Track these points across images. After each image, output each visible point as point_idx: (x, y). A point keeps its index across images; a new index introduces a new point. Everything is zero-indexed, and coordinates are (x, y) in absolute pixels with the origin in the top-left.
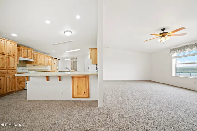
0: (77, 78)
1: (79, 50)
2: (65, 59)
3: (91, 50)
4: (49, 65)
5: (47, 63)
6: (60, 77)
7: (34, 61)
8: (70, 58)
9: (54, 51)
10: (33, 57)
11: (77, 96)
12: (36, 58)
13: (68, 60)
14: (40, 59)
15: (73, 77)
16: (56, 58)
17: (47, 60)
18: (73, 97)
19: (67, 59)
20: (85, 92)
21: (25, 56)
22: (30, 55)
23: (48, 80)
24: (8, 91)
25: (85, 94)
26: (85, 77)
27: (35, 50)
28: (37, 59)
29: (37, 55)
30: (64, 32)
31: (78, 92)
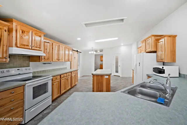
2: (90, 52)
4: (69, 60)
5: (67, 58)
7: (44, 55)
9: (79, 39)
10: (42, 48)
12: (48, 50)
13: (93, 53)
14: (55, 52)
16: (77, 51)
17: (67, 52)
21: (24, 45)
22: (38, 44)
28: (51, 52)
29: (51, 44)
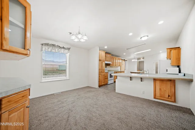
0: (160, 81)
1: (150, 50)
2: (133, 60)
3: (168, 50)
5: (119, 64)
6: (141, 78)
7: (111, 63)
8: (137, 59)
9: (125, 54)
11: (159, 98)
12: (112, 61)
15: (155, 80)
16: (124, 60)
18: (155, 98)
19: (134, 60)
20: (170, 95)
22: (110, 59)
23: (131, 80)
24: (102, 84)
25: (170, 97)
26: (170, 80)
27: (112, 55)
29: (113, 58)
30: (141, 38)
31: (160, 94)
